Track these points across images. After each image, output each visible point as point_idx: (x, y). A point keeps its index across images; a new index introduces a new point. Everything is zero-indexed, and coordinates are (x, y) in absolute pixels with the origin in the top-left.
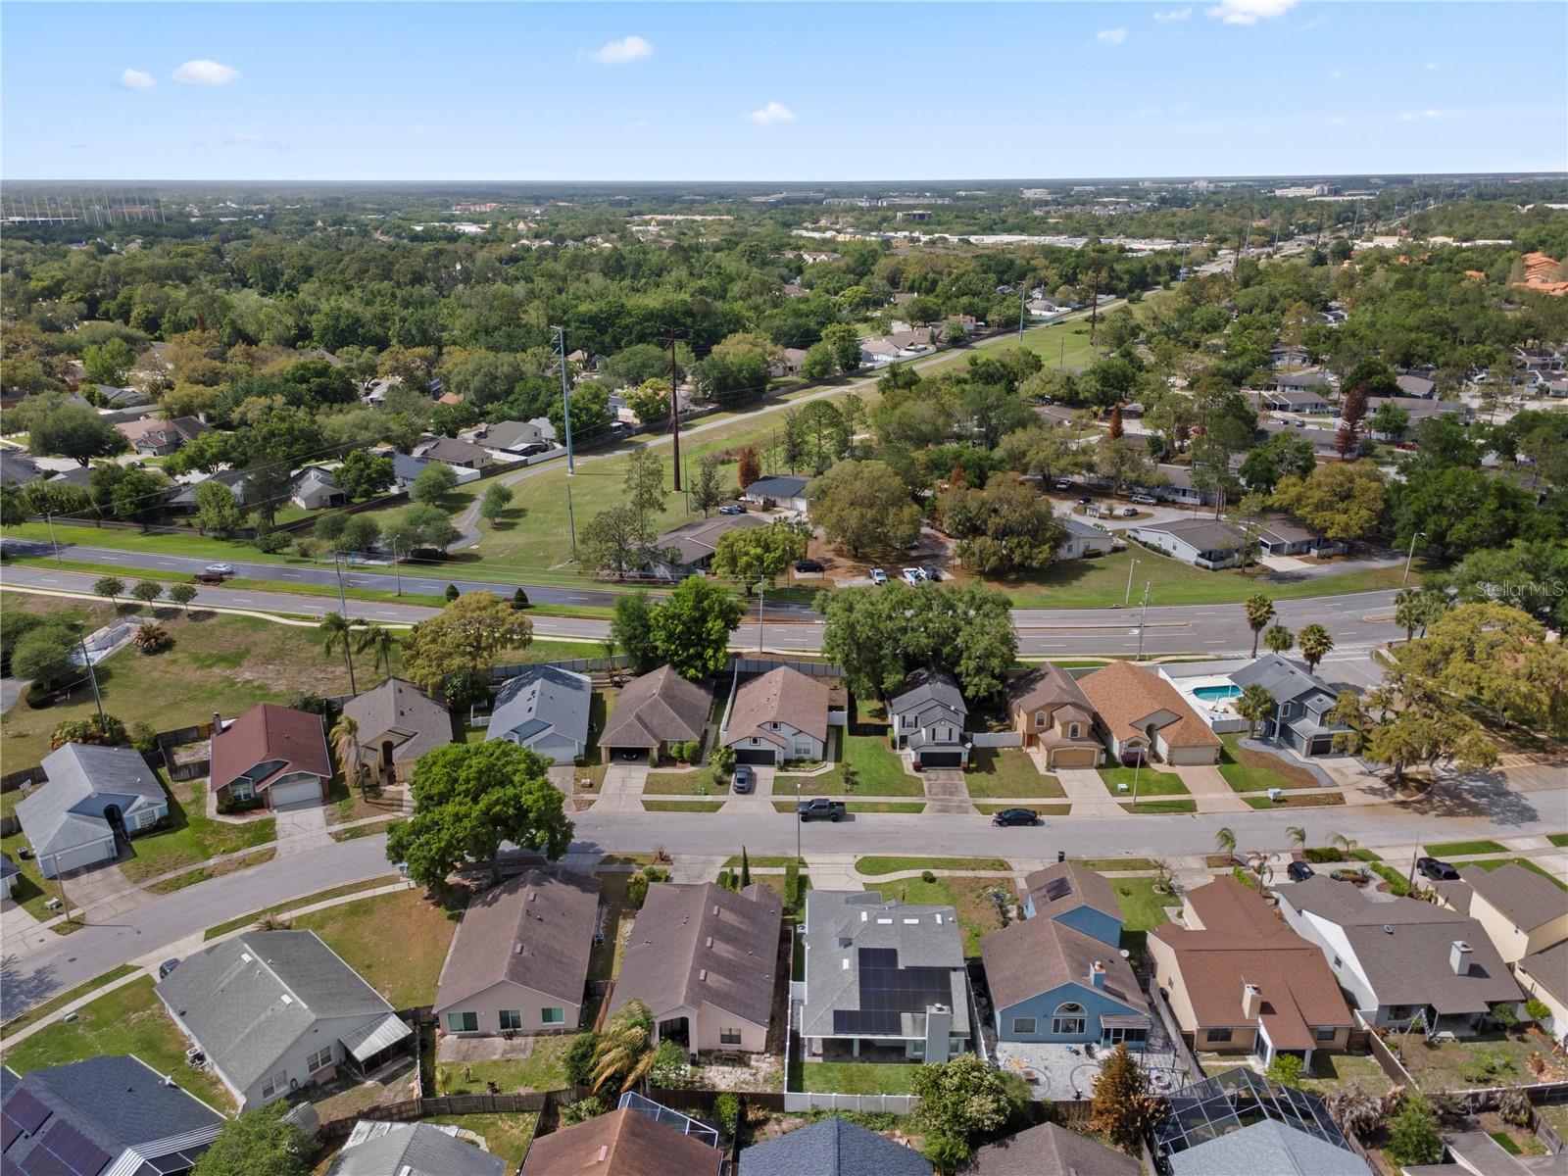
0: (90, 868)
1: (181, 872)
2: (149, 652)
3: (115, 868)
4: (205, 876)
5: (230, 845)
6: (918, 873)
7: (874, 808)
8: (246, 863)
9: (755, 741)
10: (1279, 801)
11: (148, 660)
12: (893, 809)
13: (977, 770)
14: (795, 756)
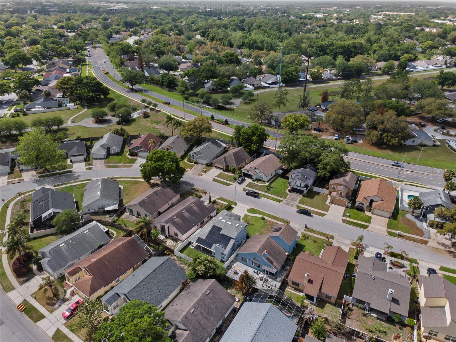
0: (100, 159)
1: (113, 165)
2: (145, 117)
3: (104, 160)
4: (117, 167)
5: (125, 162)
6: (261, 216)
7: (268, 197)
8: (125, 167)
9: (248, 171)
10: (400, 236)
11: (143, 119)
12: (273, 199)
13: (307, 197)
14: (259, 178)
